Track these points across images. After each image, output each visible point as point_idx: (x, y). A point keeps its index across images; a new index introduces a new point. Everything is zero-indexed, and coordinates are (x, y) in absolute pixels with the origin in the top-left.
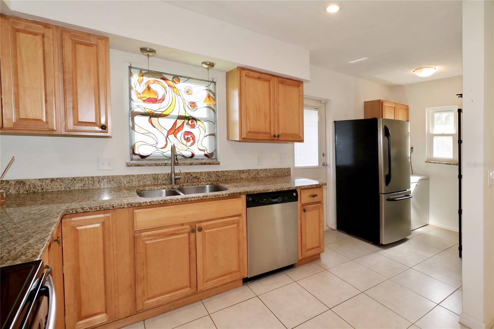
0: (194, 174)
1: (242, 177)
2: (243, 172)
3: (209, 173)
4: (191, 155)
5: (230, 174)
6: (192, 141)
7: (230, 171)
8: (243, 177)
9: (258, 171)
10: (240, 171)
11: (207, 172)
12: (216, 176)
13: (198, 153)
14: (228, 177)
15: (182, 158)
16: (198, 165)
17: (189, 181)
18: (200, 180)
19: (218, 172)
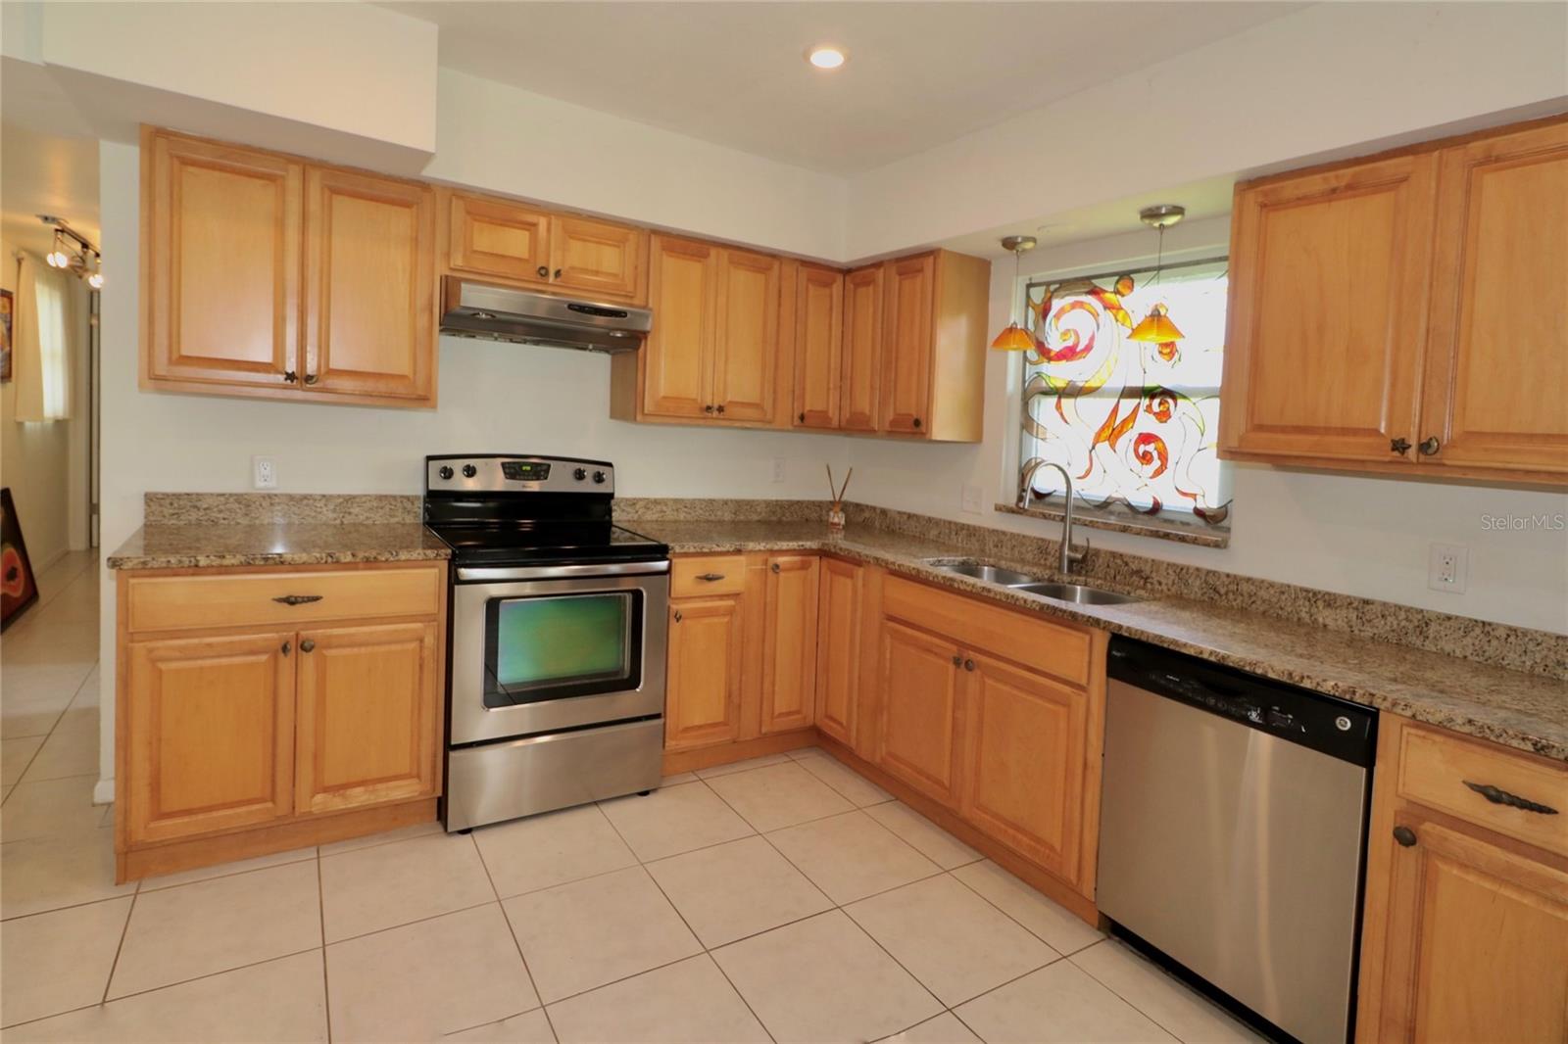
0: (1133, 563)
1: (1321, 620)
2: (1330, 600)
3: (1182, 569)
4: (1151, 506)
5: (1262, 593)
6: (1157, 463)
7: (1263, 581)
8: (1328, 621)
9: (1423, 621)
10: (1315, 594)
11: (1174, 565)
12: (1204, 585)
13: (1173, 503)
14: (1253, 602)
15: (1126, 510)
16: (1145, 535)
17: (1118, 578)
18: (1152, 584)
19: (1214, 573)
